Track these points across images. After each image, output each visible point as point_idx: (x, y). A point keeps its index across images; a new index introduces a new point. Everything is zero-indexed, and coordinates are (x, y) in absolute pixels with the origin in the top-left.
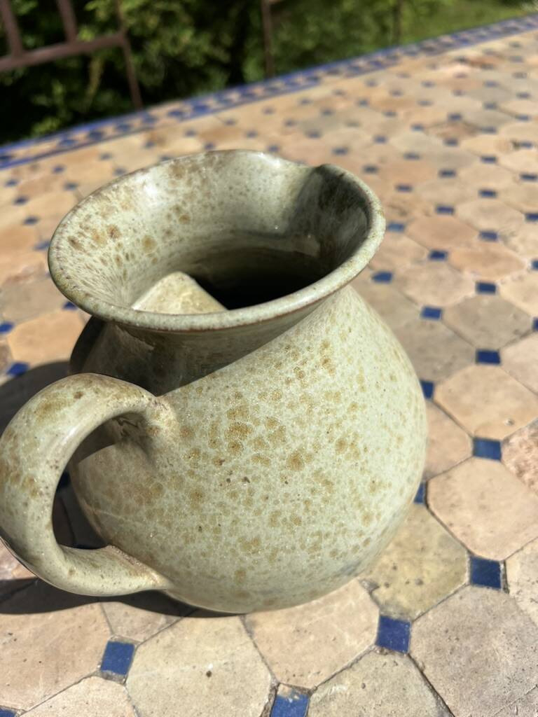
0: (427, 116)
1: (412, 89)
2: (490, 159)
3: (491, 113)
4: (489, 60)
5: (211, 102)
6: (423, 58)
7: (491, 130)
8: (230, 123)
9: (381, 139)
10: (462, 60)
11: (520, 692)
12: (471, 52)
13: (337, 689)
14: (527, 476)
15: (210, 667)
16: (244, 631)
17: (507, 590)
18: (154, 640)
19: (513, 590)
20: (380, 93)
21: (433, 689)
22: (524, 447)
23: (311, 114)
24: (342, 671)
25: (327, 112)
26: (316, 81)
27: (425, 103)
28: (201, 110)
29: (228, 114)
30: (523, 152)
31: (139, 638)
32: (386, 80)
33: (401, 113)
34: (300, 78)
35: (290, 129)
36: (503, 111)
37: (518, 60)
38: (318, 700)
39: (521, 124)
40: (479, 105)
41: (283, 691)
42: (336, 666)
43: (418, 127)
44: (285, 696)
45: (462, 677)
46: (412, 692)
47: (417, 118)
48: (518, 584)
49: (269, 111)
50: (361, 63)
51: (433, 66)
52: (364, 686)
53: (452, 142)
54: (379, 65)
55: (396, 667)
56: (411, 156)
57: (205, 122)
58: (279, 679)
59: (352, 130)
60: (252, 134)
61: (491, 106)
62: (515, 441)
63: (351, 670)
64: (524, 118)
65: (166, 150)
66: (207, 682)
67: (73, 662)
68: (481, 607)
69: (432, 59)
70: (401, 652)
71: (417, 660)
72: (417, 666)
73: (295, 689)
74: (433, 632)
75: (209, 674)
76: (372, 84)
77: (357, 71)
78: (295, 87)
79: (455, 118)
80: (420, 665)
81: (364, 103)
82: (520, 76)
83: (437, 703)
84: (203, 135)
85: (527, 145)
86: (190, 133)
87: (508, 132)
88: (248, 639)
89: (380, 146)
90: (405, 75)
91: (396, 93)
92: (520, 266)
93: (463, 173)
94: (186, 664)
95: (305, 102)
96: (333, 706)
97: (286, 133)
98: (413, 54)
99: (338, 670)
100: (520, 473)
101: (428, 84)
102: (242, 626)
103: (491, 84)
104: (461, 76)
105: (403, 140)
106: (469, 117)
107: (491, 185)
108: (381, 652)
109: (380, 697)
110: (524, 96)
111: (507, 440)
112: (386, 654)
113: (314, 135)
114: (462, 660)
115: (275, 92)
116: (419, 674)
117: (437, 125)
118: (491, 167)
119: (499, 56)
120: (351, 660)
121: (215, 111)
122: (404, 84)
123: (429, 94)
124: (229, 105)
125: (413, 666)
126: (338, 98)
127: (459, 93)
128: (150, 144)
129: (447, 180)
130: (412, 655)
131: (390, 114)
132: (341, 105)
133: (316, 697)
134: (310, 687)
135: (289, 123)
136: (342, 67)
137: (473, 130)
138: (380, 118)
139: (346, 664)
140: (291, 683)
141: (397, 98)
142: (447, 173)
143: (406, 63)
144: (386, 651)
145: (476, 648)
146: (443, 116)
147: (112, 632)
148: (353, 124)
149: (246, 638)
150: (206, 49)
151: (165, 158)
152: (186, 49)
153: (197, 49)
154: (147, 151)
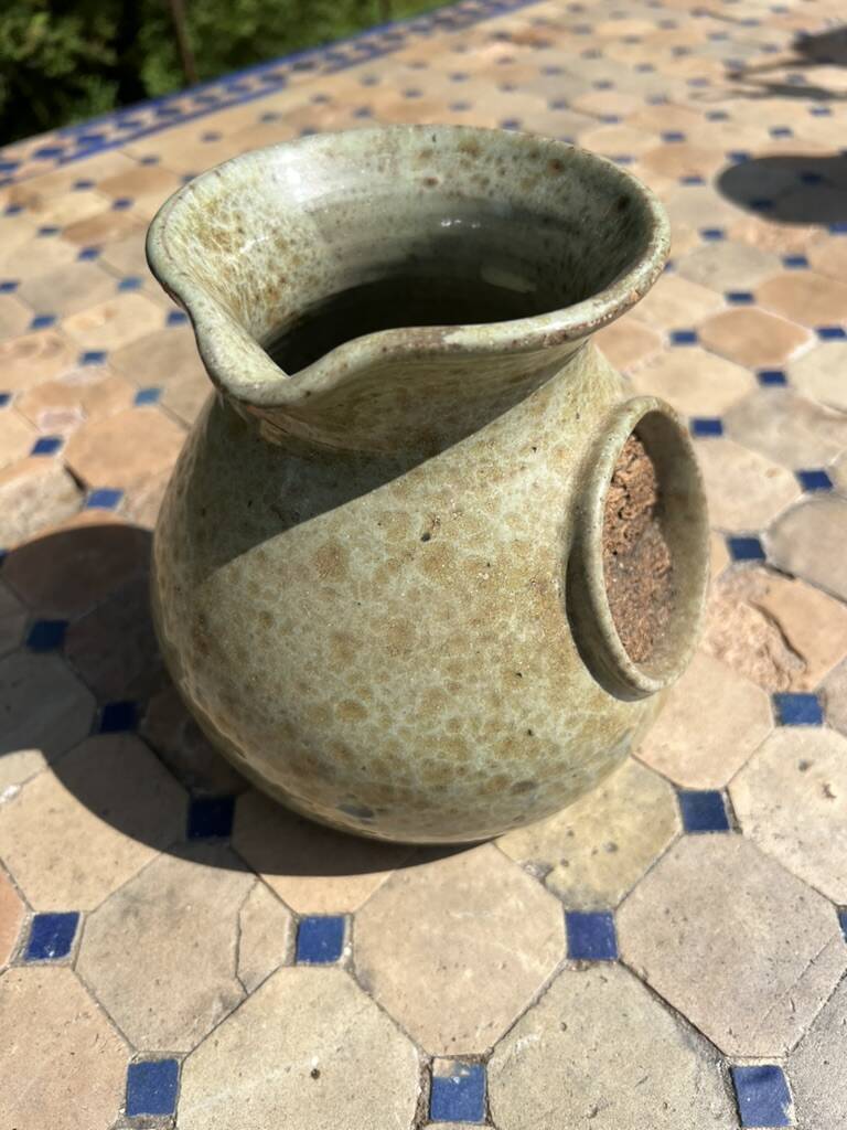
1: (435, 86)
3: (559, 114)
4: (544, 34)
5: (108, 129)
6: (440, 36)
8: (149, 161)
10: (502, 37)
11: (790, 976)
12: (513, 22)
13: (523, 1043)
14: (730, 656)
15: (314, 1062)
16: (358, 990)
17: (738, 830)
18: (209, 1043)
19: (747, 827)
20: (386, 97)
21: (666, 1005)
22: (717, 612)
24: (525, 1013)
25: (308, 132)
26: (279, 82)
27: (460, 107)
28: (96, 144)
29: (143, 147)
31: (182, 1046)
32: (391, 74)
34: (252, 80)
36: (578, 111)
37: (584, 30)
38: (499, 1068)
39: (609, 128)
40: (541, 104)
41: (441, 1068)
42: (516, 1006)
44: (447, 1075)
45: (704, 975)
46: (638, 1016)
48: (752, 816)
49: (211, 137)
50: (346, 48)
51: (460, 49)
52: (565, 1027)
54: (375, 52)
55: (605, 984)
57: (102, 164)
58: (431, 1051)
60: (188, 178)
61: (560, 104)
63: (538, 1006)
64: (612, 119)
65: (46, 218)
66: (314, 1086)
67: (75, 1115)
68: (708, 863)
69: (456, 36)
70: (609, 960)
71: (635, 966)
72: (635, 975)
73: (459, 1060)
74: (648, 918)
75: (315, 1074)
76: (370, 81)
77: (343, 63)
78: (248, 96)
79: (510, 124)
80: (641, 972)
81: (364, 113)
82: (592, 54)
83: (678, 1023)
84: (106, 187)
85: (624, 160)
86: (83, 185)
87: (597, 140)
88: (367, 1001)
90: (419, 65)
91: (412, 93)
92: (654, 343)
94: (273, 1067)
95: (268, 118)
96: (525, 1070)
98: (424, 30)
99: (520, 1012)
100: (720, 652)
101: (458, 77)
102: (353, 983)
103: (553, 71)
104: (505, 60)
106: (531, 123)
108: (579, 967)
109: (593, 1037)
110: (605, 85)
112: (587, 968)
114: (698, 948)
115: (216, 106)
116: (641, 986)
119: (556, 27)
120: (536, 992)
121: (117, 143)
122: (420, 78)
123: (463, 92)
124: (142, 133)
125: (630, 976)
126: (320, 107)
127: (507, 88)
128: (14, 209)
130: (626, 961)
132: (328, 120)
133: (495, 1064)
134: (482, 1051)
136: (317, 57)
139: (529, 1001)
140: (451, 1052)
141: (413, 101)
143: (417, 46)
144: (584, 964)
145: (713, 926)
147: (133, 1048)
149: (362, 999)
150: (75, 44)
151: (47, 231)
152: (41, 47)
153: (59, 44)
154: (11, 220)
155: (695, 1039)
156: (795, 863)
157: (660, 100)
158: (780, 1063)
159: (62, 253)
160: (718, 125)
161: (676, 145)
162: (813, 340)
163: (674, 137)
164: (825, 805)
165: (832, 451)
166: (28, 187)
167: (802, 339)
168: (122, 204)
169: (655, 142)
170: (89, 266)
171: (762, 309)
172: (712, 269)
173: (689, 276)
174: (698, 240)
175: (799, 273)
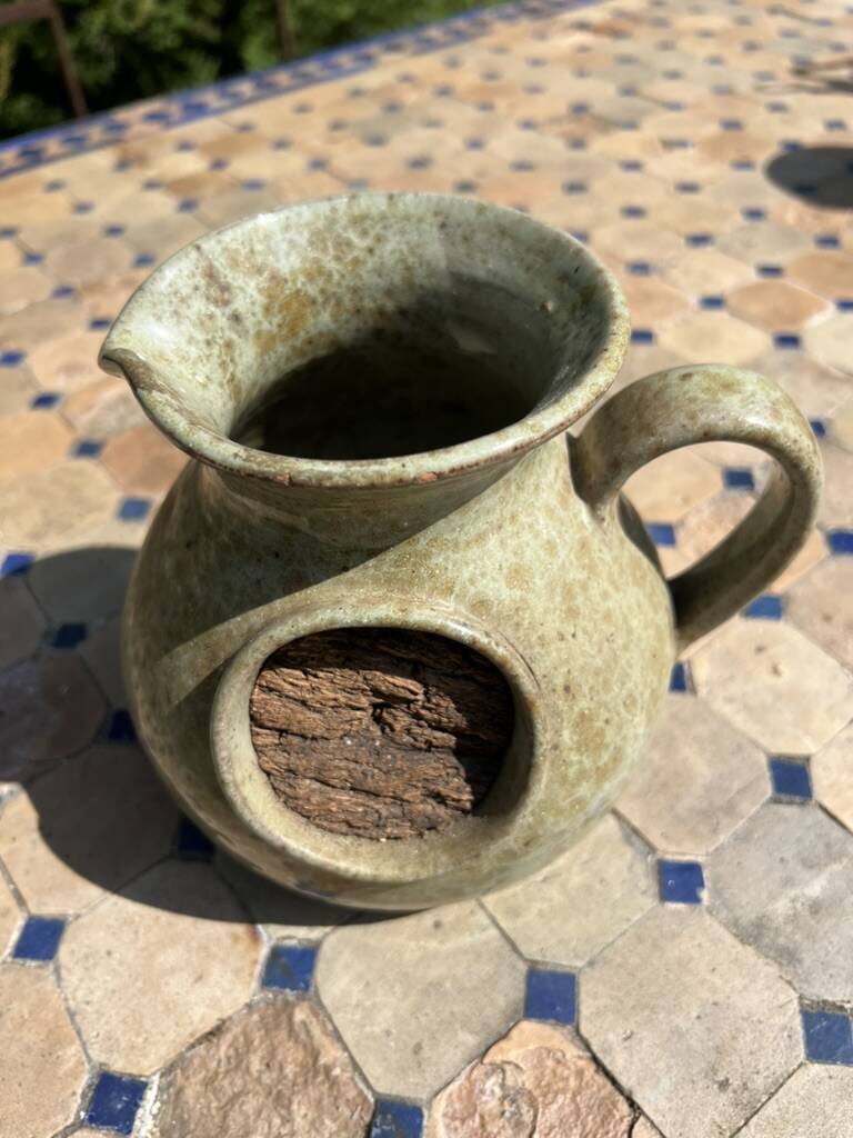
0: (540, 108)
1: (514, 70)
2: (633, 166)
3: (629, 101)
4: (623, 25)
5: (210, 97)
6: (525, 24)
7: (631, 125)
8: (245, 128)
9: (475, 144)
10: (583, 26)
11: (719, 799)
12: (593, 14)
17: (694, 691)
19: (703, 691)
20: (467, 78)
23: (367, 111)
25: (393, 108)
26: (368, 61)
27: (534, 90)
28: (197, 111)
29: (241, 115)
30: (678, 154)
32: (474, 58)
33: (501, 104)
34: (344, 58)
35: (338, 134)
36: (647, 98)
37: (661, 23)
39: (672, 115)
40: (611, 89)
43: (528, 125)
47: (525, 112)
48: (707, 683)
49: (302, 109)
50: (434, 32)
51: (541, 36)
53: (578, 144)
54: (460, 37)
56: (522, 166)
57: (205, 129)
59: (430, 132)
60: (281, 144)
61: (629, 91)
62: (693, 522)
64: (675, 106)
65: (151, 173)
69: (538, 25)
76: (453, 64)
77: (429, 46)
78: (338, 72)
79: (579, 109)
81: (445, 92)
82: (666, 46)
84: (206, 148)
85: (681, 144)
86: (185, 146)
87: (656, 126)
89: (475, 155)
90: (501, 50)
91: (491, 76)
92: (684, 305)
93: (597, 186)
95: (357, 93)
97: (333, 141)
98: (509, 18)
101: (536, 62)
103: (626, 60)
104: (583, 49)
105: (507, 144)
106: (599, 107)
107: (637, 200)
110: (673, 75)
111: (682, 523)
113: (377, 141)
115: (308, 80)
117: (555, 120)
118: (633, 176)
119: (635, 18)
121: (219, 111)
122: (500, 61)
123: (537, 76)
124: (239, 102)
126: (405, 86)
127: (581, 73)
128: (123, 165)
129: (575, 197)
131: (486, 107)
132: (411, 97)
135: (337, 126)
136: (406, 39)
137: (606, 125)
138: (472, 113)
141: (492, 84)
142: (575, 188)
143: (502, 32)
146: (561, 107)
148: (433, 123)
150: (182, 20)
151: (151, 185)
152: (151, 21)
153: (167, 20)
154: (121, 175)
155: (634, 838)
156: (740, 721)
157: (724, 91)
158: (700, 859)
159: (162, 204)
160: (777, 116)
161: (732, 133)
162: (831, 309)
163: (732, 125)
164: (770, 680)
165: (831, 405)
166: (136, 146)
167: (820, 308)
168: (218, 165)
169: (713, 129)
170: (187, 216)
171: (788, 282)
172: (748, 245)
173: (726, 250)
174: (740, 219)
175: (830, 252)
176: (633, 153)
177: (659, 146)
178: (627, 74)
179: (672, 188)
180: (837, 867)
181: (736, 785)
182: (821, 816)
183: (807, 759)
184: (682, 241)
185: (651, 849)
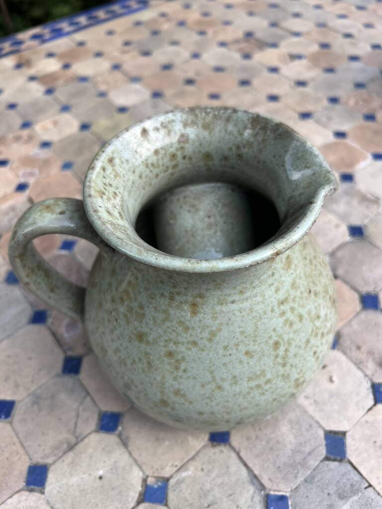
0: (229, 34)
1: (217, 11)
2: (274, 70)
3: (274, 30)
5: (65, 26)
7: (274, 45)
8: (81, 44)
9: (196, 56)
15: (101, 473)
18: (61, 460)
20: (194, 15)
23: (142, 35)
25: (155, 33)
26: (145, 4)
27: (227, 23)
28: (58, 33)
29: (79, 37)
30: (297, 63)
32: (197, 3)
33: (210, 32)
34: (133, 2)
35: (127, 48)
36: (283, 29)
39: (295, 39)
40: (265, 23)
43: (223, 44)
47: (222, 37)
49: (110, 33)
53: (247, 56)
56: (219, 69)
57: (61, 44)
59: (174, 48)
60: (99, 55)
61: (274, 25)
64: (297, 34)
65: (32, 72)
75: (100, 478)
76: (187, 6)
78: (129, 10)
79: (249, 35)
81: (182, 24)
84: (61, 56)
85: (299, 57)
86: (50, 55)
87: (288, 46)
89: (195, 61)
91: (206, 14)
93: (256, 82)
94: (85, 473)
95: (138, 24)
97: (125, 52)
101: (229, 6)
103: (274, 6)
105: (212, 56)
106: (259, 35)
107: (275, 91)
110: (297, 15)
113: (146, 54)
115: (114, 15)
117: (236, 41)
118: (274, 76)
121: (68, 34)
122: (211, 6)
123: (229, 15)
124: (79, 27)
126: (162, 19)
127: (251, 14)
128: (19, 66)
129: (245, 88)
131: (202, 33)
132: (165, 26)
135: (127, 44)
137: (263, 45)
138: (196, 38)
141: (207, 19)
142: (245, 83)
146: (240, 34)
148: (175, 43)
151: (32, 78)
154: (17, 72)
155: (255, 481)
156: (311, 411)
157: (322, 25)
159: (37, 90)
160: (348, 40)
161: (325, 51)
162: (369, 159)
163: (325, 46)
164: (328, 386)
165: (367, 217)
166: (26, 54)
167: (364, 158)
168: (66, 66)
169: (315, 48)
170: (49, 98)
171: (348, 141)
172: (329, 119)
173: (318, 122)
174: (325, 103)
175: (370, 124)
176: (275, 63)
177: (287, 57)
178: (274, 14)
179: (293, 84)
180: (355, 498)
181: (307, 449)
182: (349, 467)
183: (344, 434)
184: (297, 116)
185: (263, 487)
